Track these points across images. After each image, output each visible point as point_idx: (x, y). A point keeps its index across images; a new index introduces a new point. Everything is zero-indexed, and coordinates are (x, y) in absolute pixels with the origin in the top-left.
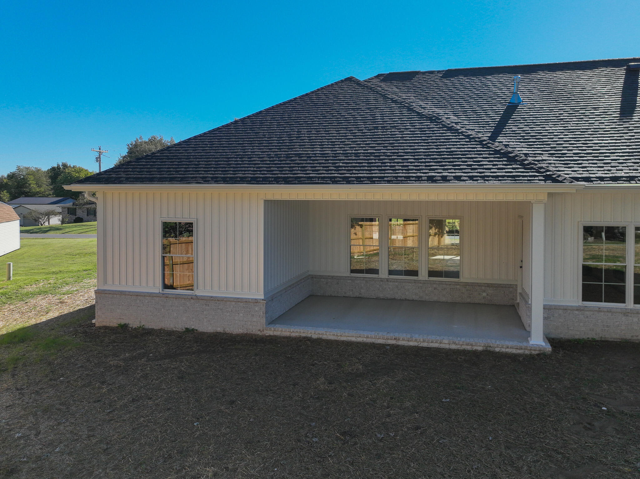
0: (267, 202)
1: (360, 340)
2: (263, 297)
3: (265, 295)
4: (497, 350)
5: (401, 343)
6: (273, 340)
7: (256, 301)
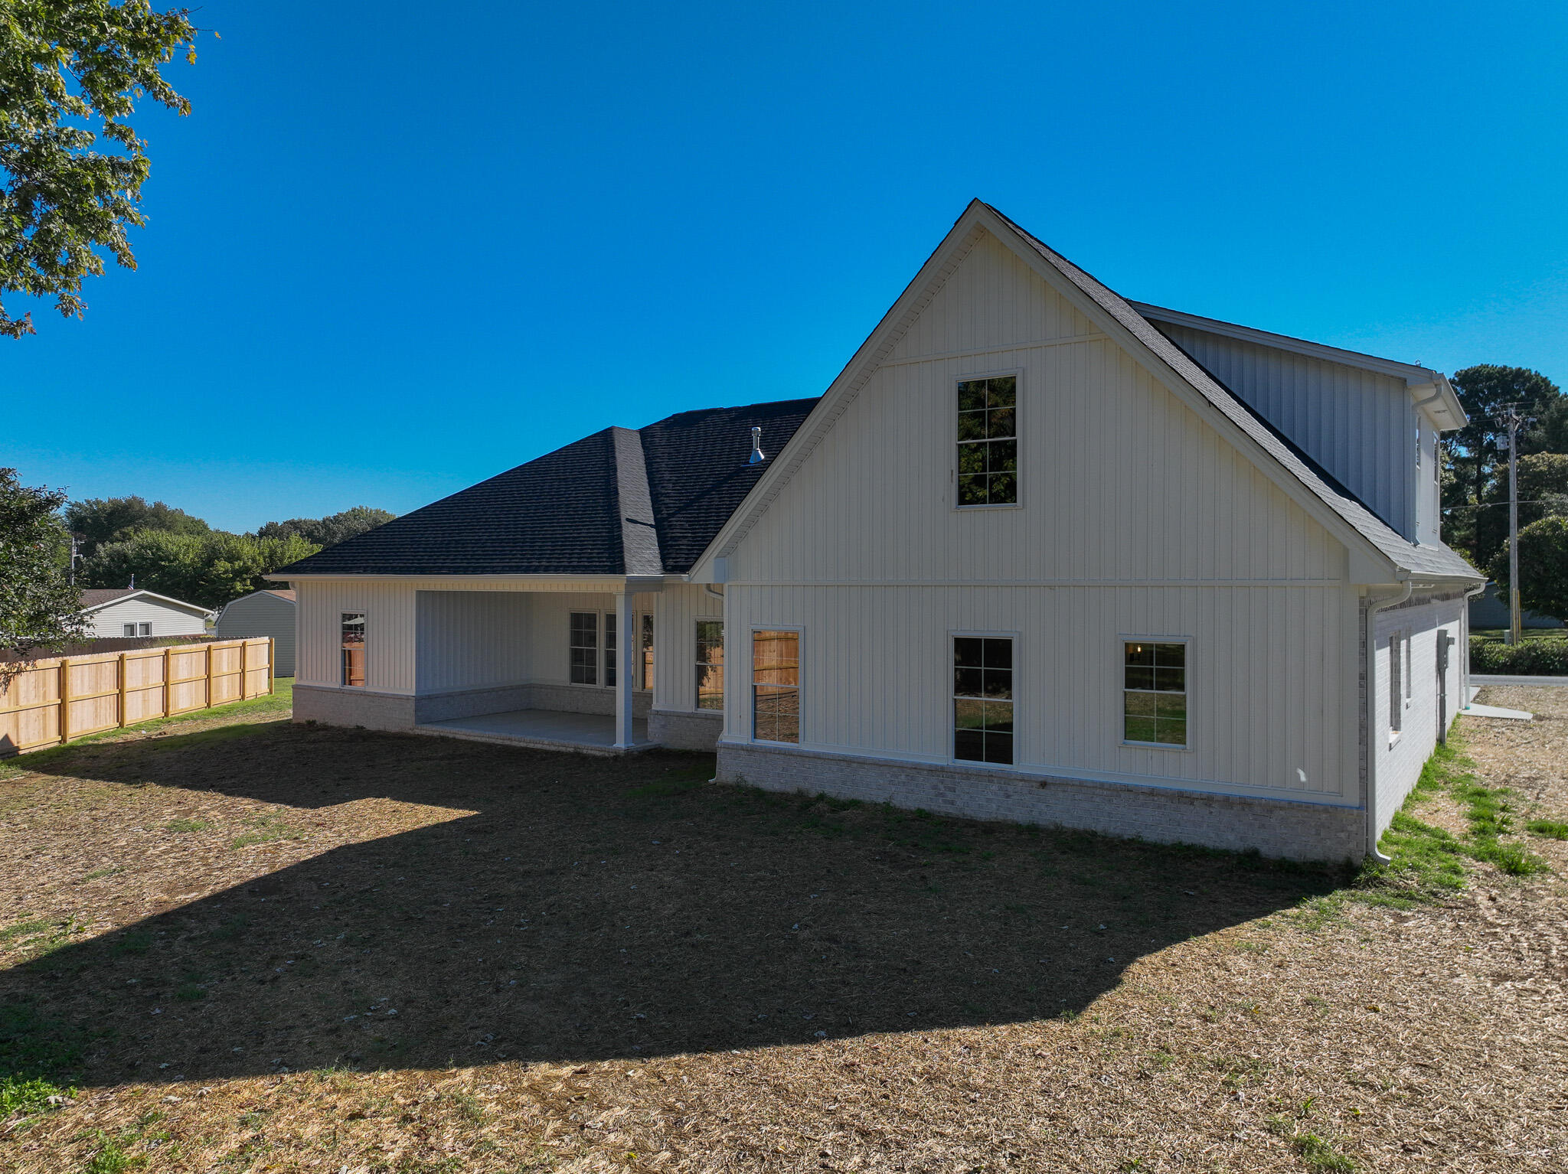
0: (419, 593)
1: (484, 740)
2: (414, 694)
3: (416, 692)
4: (585, 751)
5: (515, 743)
6: (417, 738)
7: (408, 698)
